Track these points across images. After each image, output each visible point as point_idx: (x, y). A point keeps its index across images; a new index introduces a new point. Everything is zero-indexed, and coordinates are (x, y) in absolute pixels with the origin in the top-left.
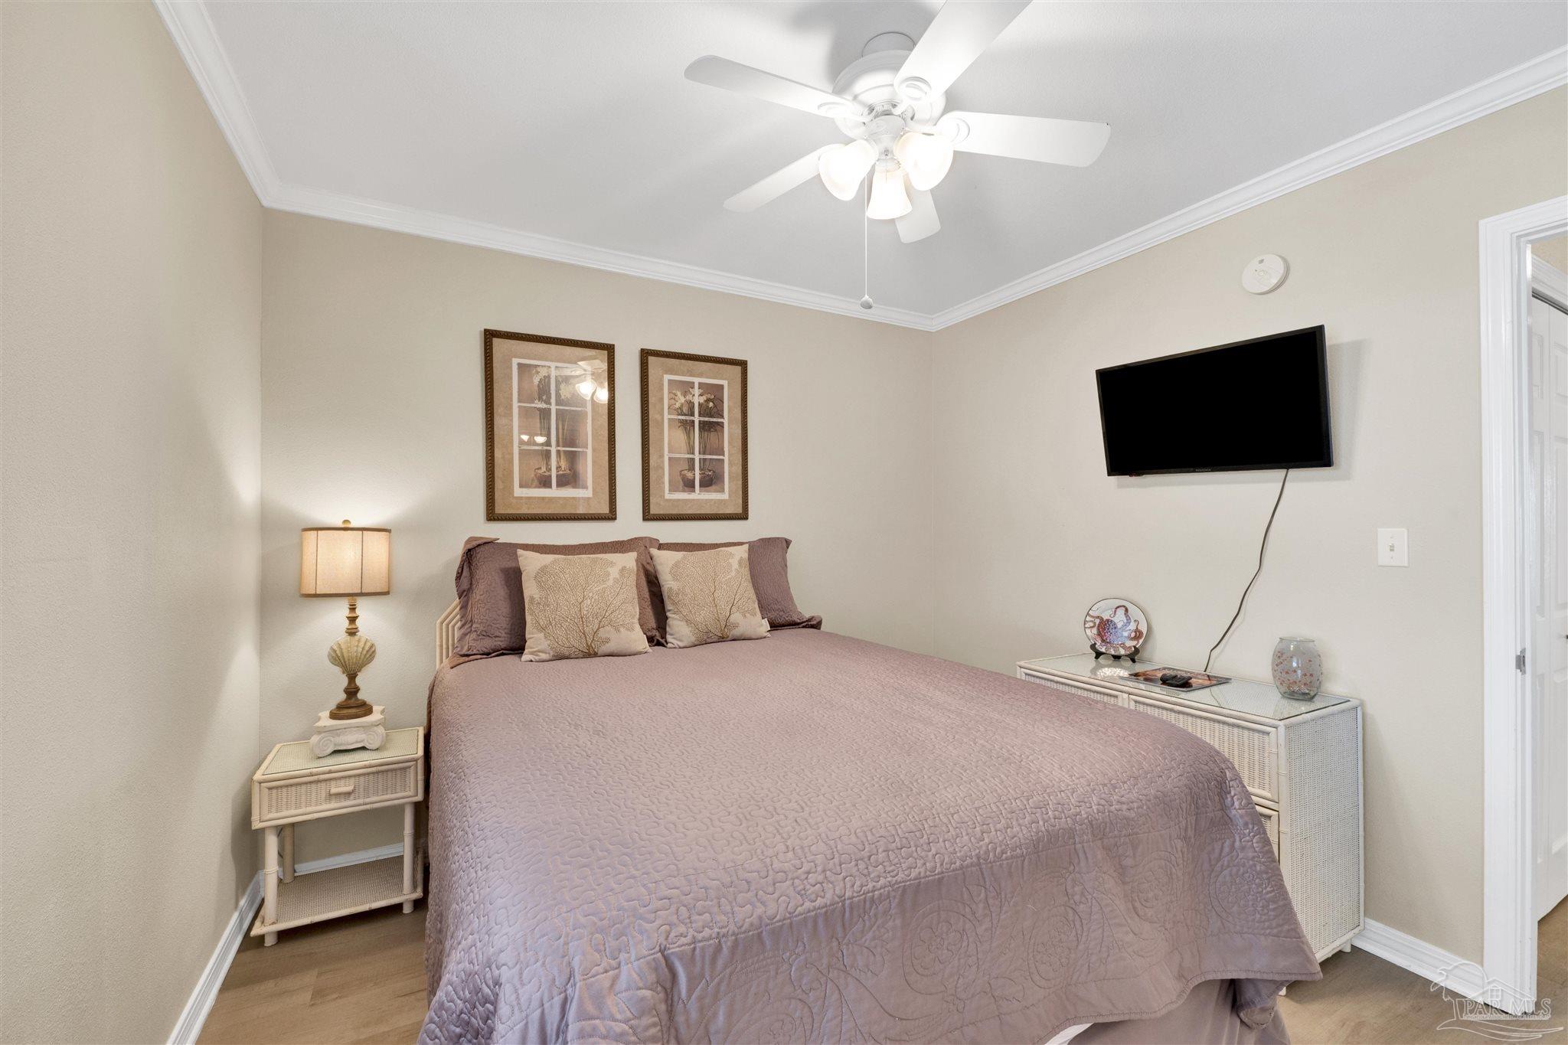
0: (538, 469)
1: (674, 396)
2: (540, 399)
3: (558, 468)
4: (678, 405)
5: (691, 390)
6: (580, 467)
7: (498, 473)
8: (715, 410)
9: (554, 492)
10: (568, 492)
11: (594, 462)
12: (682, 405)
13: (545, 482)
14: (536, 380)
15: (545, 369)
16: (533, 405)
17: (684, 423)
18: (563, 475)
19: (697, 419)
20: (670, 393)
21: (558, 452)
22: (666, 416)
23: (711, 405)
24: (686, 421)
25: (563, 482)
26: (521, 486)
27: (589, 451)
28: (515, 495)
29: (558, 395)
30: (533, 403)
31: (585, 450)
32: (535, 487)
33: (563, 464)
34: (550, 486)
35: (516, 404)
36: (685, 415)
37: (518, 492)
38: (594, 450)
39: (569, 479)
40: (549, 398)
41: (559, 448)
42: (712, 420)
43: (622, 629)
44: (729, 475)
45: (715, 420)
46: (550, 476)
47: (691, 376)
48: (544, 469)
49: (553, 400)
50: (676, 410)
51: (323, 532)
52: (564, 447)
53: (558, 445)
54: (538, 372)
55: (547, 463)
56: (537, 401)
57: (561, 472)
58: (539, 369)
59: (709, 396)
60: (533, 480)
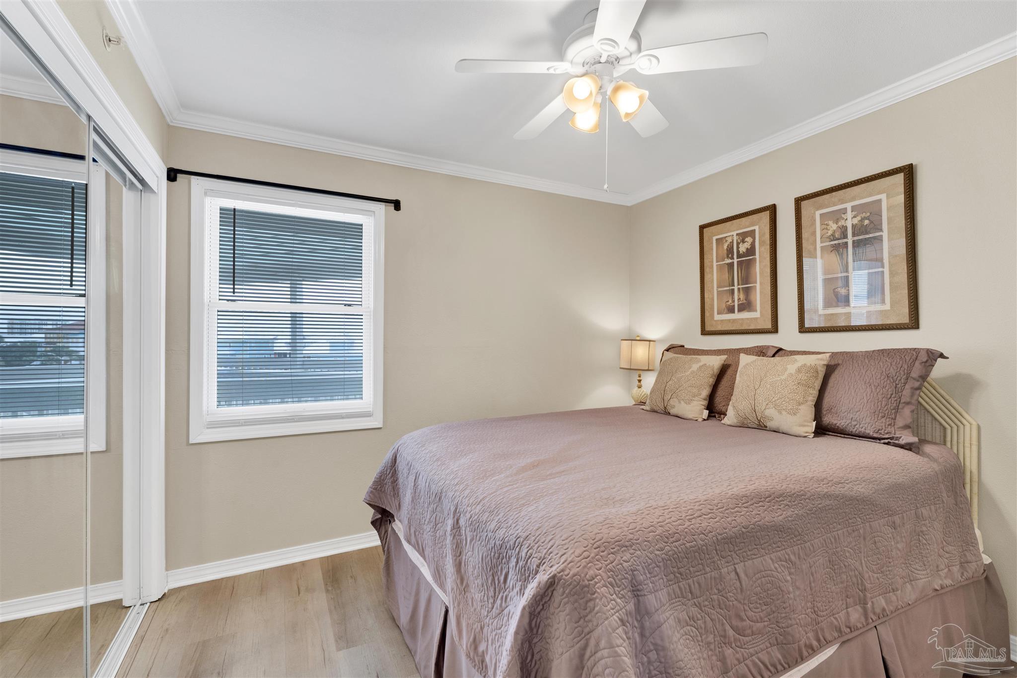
0: (727, 302)
1: (826, 226)
2: (728, 257)
3: (739, 299)
4: (830, 233)
5: (843, 216)
6: (752, 297)
7: (707, 307)
8: (872, 225)
9: (737, 315)
10: (745, 315)
11: (761, 292)
12: (834, 231)
13: (731, 310)
14: (725, 247)
15: (730, 237)
16: (724, 262)
17: (836, 248)
18: (742, 304)
19: (850, 240)
20: (822, 224)
21: (739, 289)
22: (819, 245)
23: (866, 222)
24: (839, 244)
25: (742, 308)
26: (718, 314)
27: (758, 285)
28: (715, 319)
29: (738, 251)
30: (724, 261)
31: (755, 285)
32: (726, 313)
33: (742, 296)
34: (733, 312)
35: (715, 264)
36: (838, 239)
37: (717, 317)
38: (761, 284)
39: (746, 306)
40: (733, 255)
41: (739, 287)
42: (867, 236)
43: (682, 402)
44: (890, 285)
45: (871, 235)
46: (734, 305)
47: (842, 203)
48: (730, 301)
49: (735, 256)
50: (829, 237)
51: (635, 341)
52: (742, 285)
53: (738, 285)
54: (726, 241)
55: (732, 298)
56: (726, 259)
57: (741, 302)
58: (727, 239)
59: (864, 215)
60: (724, 309)
